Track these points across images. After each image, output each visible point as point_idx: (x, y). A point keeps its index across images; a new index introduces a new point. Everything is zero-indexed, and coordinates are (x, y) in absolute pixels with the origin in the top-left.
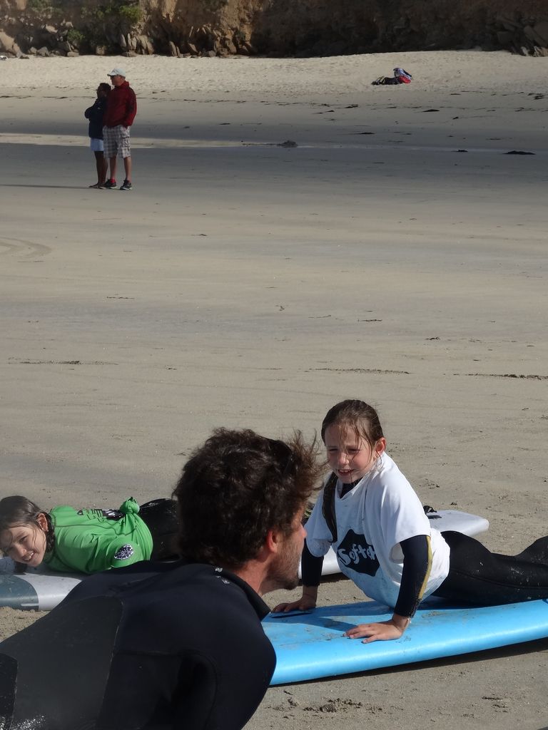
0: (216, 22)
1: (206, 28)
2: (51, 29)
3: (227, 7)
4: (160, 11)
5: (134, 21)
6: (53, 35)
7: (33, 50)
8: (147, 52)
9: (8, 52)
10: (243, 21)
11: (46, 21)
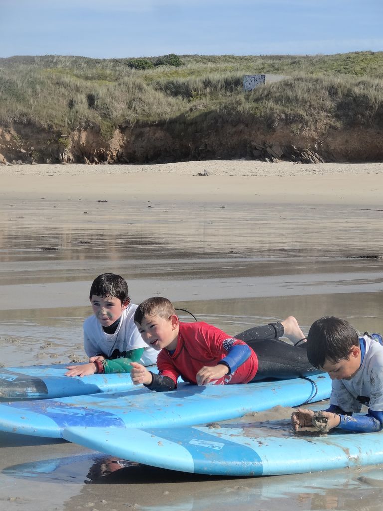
0: (108, 147)
1: (102, 150)
2: (23, 151)
3: (113, 139)
4: (79, 141)
5: (66, 146)
6: (25, 154)
7: (14, 161)
8: (73, 162)
10: (121, 146)
11: (21, 146)
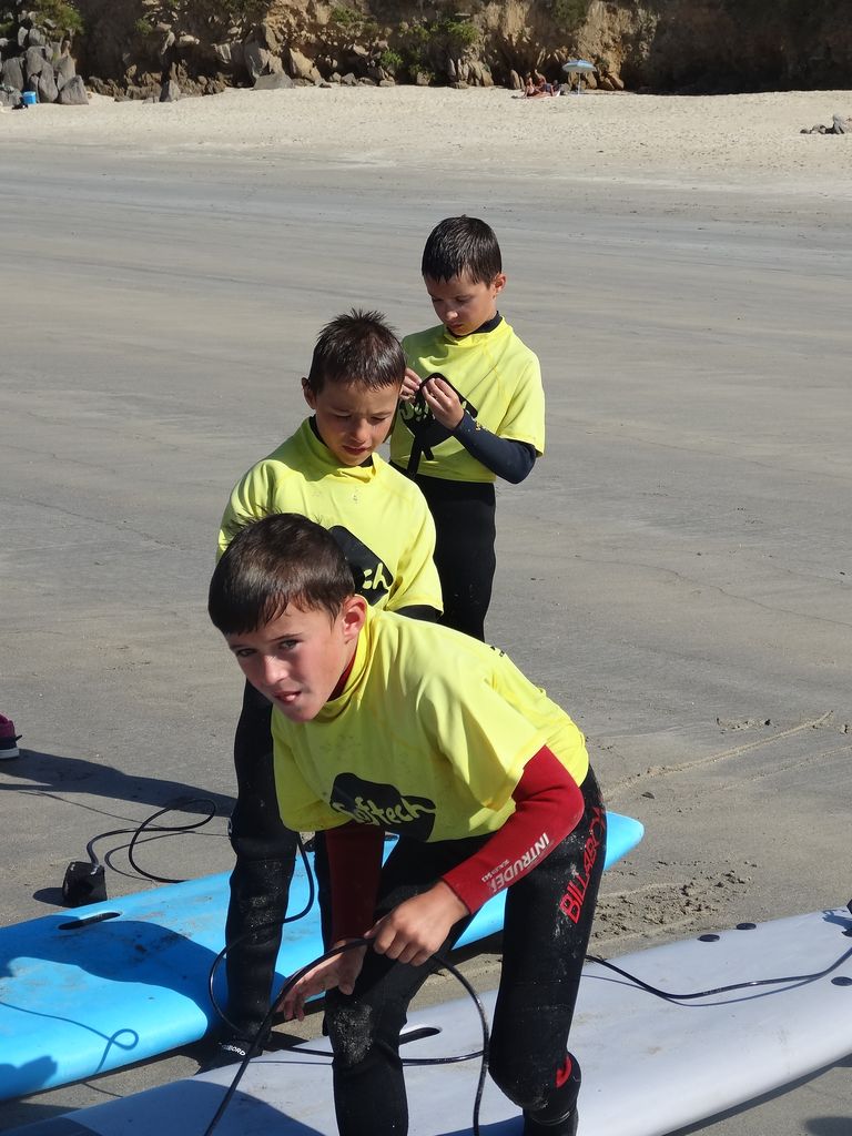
0: (572, 46)
1: (560, 53)
2: (359, 50)
3: (586, 28)
4: (500, 29)
5: (468, 42)
6: (362, 58)
7: (337, 76)
8: (482, 84)
9: (304, 78)
10: (607, 46)
11: (353, 39)
